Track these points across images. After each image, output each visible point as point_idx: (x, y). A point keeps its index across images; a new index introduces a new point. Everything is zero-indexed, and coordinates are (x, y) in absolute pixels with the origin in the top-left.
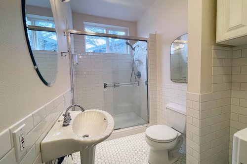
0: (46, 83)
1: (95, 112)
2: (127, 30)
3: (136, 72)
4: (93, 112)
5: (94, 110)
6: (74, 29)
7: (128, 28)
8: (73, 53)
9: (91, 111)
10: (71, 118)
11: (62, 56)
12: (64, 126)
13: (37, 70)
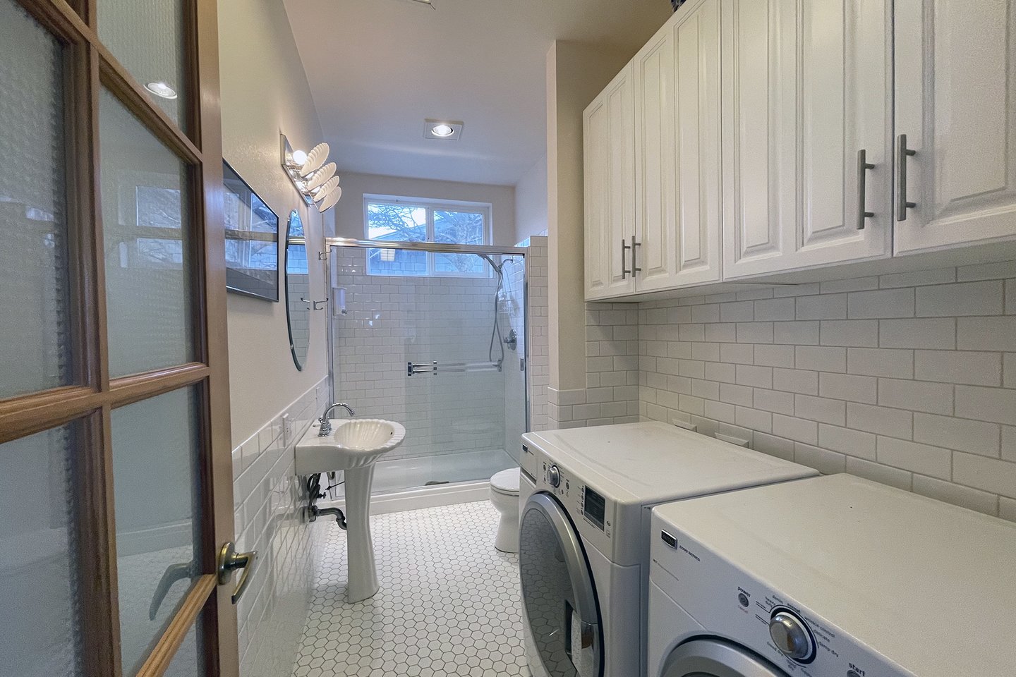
0: (299, 368)
1: (377, 423)
2: (488, 208)
3: (507, 335)
4: (373, 423)
5: (376, 420)
6: (338, 234)
7: (490, 204)
8: (334, 285)
9: (368, 422)
10: (332, 427)
11: (315, 309)
12: (320, 435)
13: (293, 351)
